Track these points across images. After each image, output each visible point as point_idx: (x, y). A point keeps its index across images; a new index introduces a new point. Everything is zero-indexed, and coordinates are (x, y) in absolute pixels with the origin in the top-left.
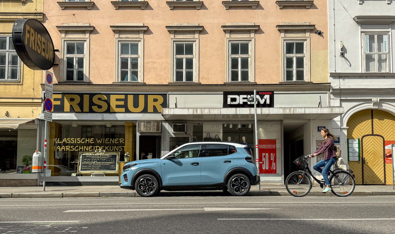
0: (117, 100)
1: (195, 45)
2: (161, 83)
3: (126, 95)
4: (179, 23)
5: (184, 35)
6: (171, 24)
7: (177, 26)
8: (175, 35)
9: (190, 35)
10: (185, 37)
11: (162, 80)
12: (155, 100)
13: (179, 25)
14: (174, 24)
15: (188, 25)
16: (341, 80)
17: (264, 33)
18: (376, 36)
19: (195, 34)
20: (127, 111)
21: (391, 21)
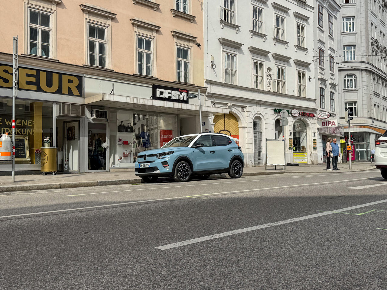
0: (27, 75)
1: (108, 31)
2: (76, 63)
3: (38, 71)
4: (93, 5)
5: (97, 18)
6: (85, 3)
7: (91, 7)
8: (89, 16)
9: (103, 20)
10: (98, 20)
11: (76, 61)
12: (70, 81)
13: (93, 7)
14: (87, 4)
15: (101, 9)
16: (211, 86)
17: (162, 35)
18: (230, 56)
19: (107, 20)
20: (39, 90)
21: (238, 47)
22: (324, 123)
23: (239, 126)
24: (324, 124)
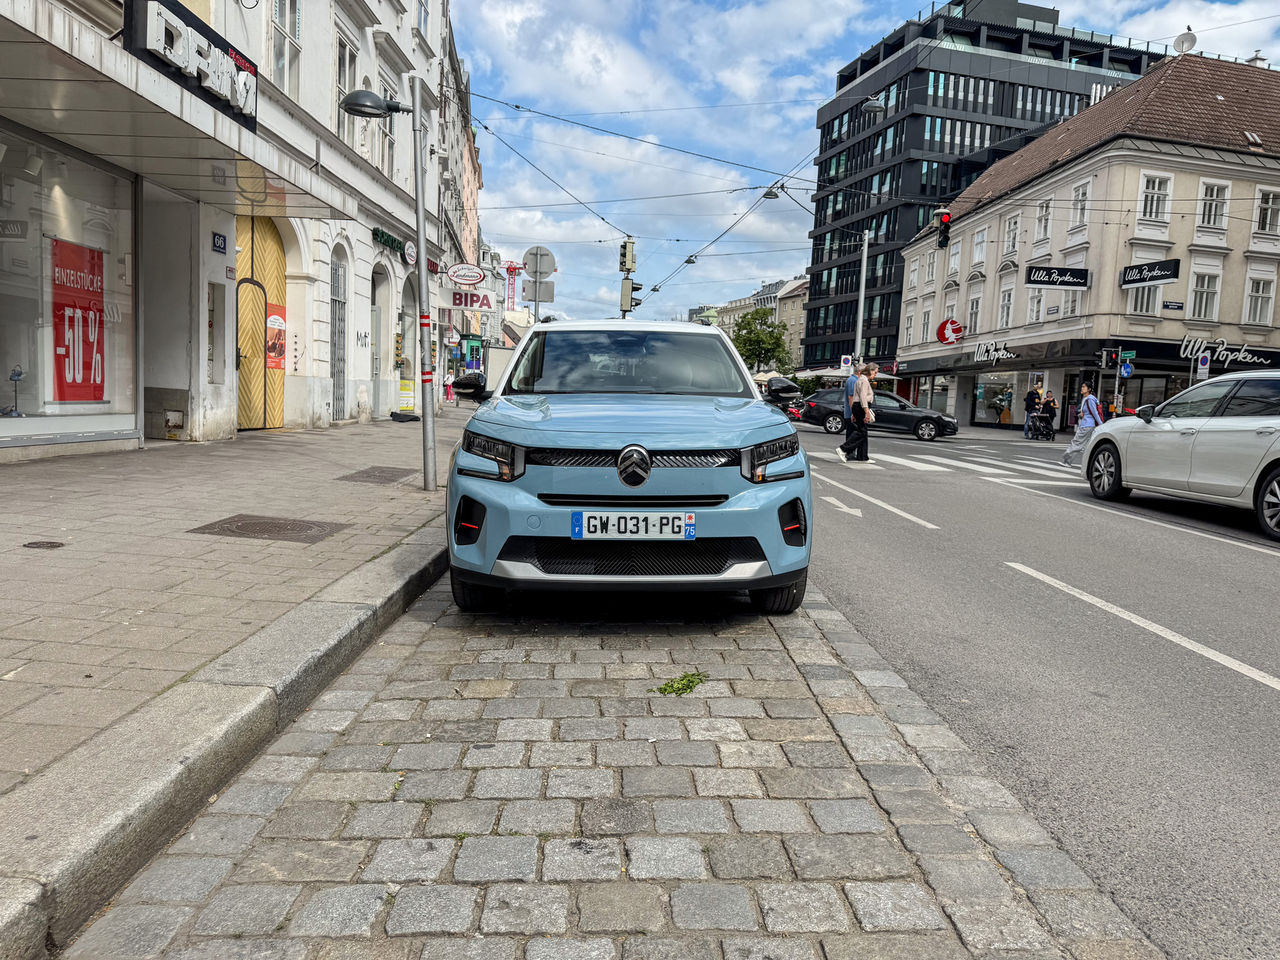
22: (458, 297)
23: (290, 271)
24: (460, 299)
